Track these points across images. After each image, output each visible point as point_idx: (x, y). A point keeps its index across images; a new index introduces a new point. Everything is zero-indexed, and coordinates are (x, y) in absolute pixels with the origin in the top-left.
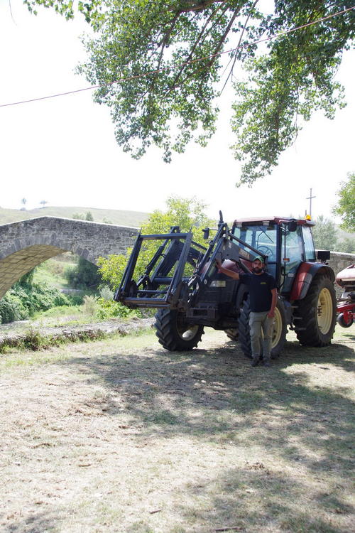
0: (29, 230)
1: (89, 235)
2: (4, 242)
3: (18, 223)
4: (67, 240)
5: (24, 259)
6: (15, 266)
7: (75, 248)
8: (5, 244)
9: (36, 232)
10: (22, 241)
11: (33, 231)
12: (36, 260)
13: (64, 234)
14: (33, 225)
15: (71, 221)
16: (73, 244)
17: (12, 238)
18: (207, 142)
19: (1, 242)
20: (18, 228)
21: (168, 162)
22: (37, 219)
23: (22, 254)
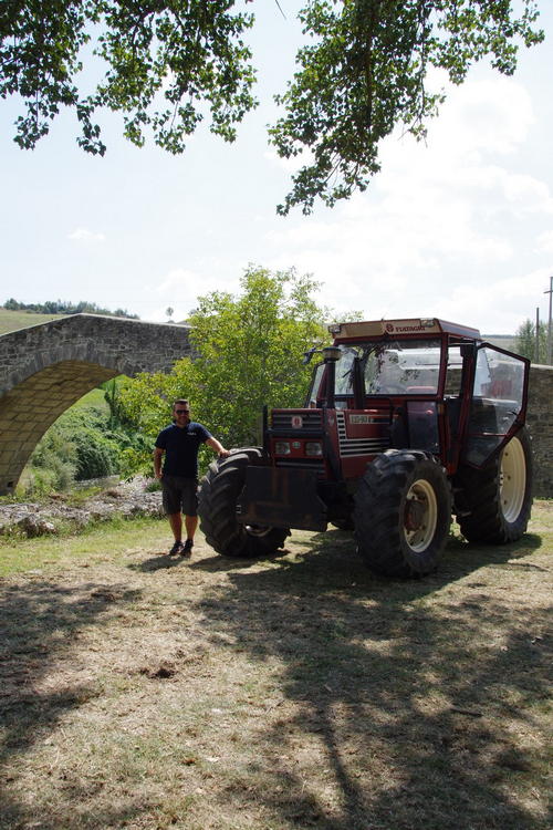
0: (55, 337)
1: (142, 344)
2: (20, 356)
3: (39, 327)
4: (110, 352)
5: (59, 384)
6: (45, 394)
7: (121, 365)
8: (22, 359)
9: (64, 340)
10: (45, 355)
11: (61, 338)
12: (80, 385)
14: (60, 329)
15: (116, 321)
16: (118, 358)
17: (31, 350)
18: (234, 130)
19: (15, 357)
20: (41, 334)
21: (95, 152)
22: (66, 320)
23: (49, 375)
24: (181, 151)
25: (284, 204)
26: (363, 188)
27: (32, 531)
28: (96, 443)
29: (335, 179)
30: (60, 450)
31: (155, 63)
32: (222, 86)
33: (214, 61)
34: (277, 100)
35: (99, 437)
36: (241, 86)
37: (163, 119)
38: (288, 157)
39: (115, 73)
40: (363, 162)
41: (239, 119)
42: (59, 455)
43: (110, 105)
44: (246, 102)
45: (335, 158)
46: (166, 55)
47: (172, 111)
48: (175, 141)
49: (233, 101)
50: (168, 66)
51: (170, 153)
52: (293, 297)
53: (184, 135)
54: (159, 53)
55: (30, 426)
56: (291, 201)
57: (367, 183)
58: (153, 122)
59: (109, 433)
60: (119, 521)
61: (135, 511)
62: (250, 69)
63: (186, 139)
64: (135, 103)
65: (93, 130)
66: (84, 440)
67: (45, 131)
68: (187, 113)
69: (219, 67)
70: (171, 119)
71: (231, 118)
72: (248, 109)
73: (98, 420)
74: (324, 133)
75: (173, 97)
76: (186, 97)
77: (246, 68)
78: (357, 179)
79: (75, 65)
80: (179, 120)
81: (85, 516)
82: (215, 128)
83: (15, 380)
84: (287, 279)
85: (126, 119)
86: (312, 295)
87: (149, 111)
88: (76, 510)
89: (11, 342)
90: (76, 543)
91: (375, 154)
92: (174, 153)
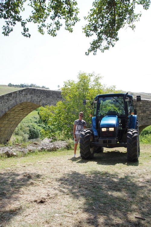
0: (21, 95)
1: (47, 97)
2: (10, 101)
3: (16, 91)
4: (38, 99)
5: (22, 109)
6: (18, 112)
7: (41, 103)
9: (24, 96)
10: (18, 100)
11: (23, 95)
12: (29, 110)
13: (36, 96)
14: (22, 92)
15: (39, 89)
16: (40, 101)
17: (13, 99)
18: (72, 29)
19: (9, 101)
20: (16, 94)
21: (27, 36)
22: (24, 89)
23: (19, 107)
24: (56, 36)
25: (88, 52)
26: (113, 46)
27: (9, 155)
28: (35, 128)
29: (104, 43)
30: (24, 130)
31: (47, 8)
32: (68, 14)
33: (66, 6)
34: (85, 18)
35: (36, 126)
36: (74, 14)
37: (50, 26)
38: (89, 37)
39: (35, 11)
40: (113, 38)
41: (74, 25)
42: (24, 131)
43: (34, 21)
44: (76, 19)
45: (104, 37)
46: (51, 5)
47: (53, 23)
48: (54, 33)
49: (72, 19)
50: (51, 8)
51: (52, 36)
52: (94, 81)
53: (57, 31)
54: (49, 4)
55: (13, 122)
56: (90, 51)
57: (114, 44)
58: (47, 27)
59: (39, 124)
60: (37, 152)
61: (42, 149)
62: (77, 9)
63: (57, 32)
64: (41, 21)
65: (26, 29)
66: (31, 127)
67: (12, 30)
68: (57, 24)
69: (67, 8)
70: (52, 25)
71: (71, 25)
72: (76, 21)
73: (36, 120)
74: (100, 29)
75: (53, 18)
76: (57, 18)
77: (76, 8)
78: (111, 43)
79: (22, 9)
80: (55, 26)
81: (26, 151)
82: (66, 28)
83: (8, 108)
84: (92, 76)
85: (38, 26)
86: (100, 81)
87: (45, 23)
88: (24, 149)
89: (7, 97)
90: (23, 159)
91: (117, 35)
92: (53, 36)
